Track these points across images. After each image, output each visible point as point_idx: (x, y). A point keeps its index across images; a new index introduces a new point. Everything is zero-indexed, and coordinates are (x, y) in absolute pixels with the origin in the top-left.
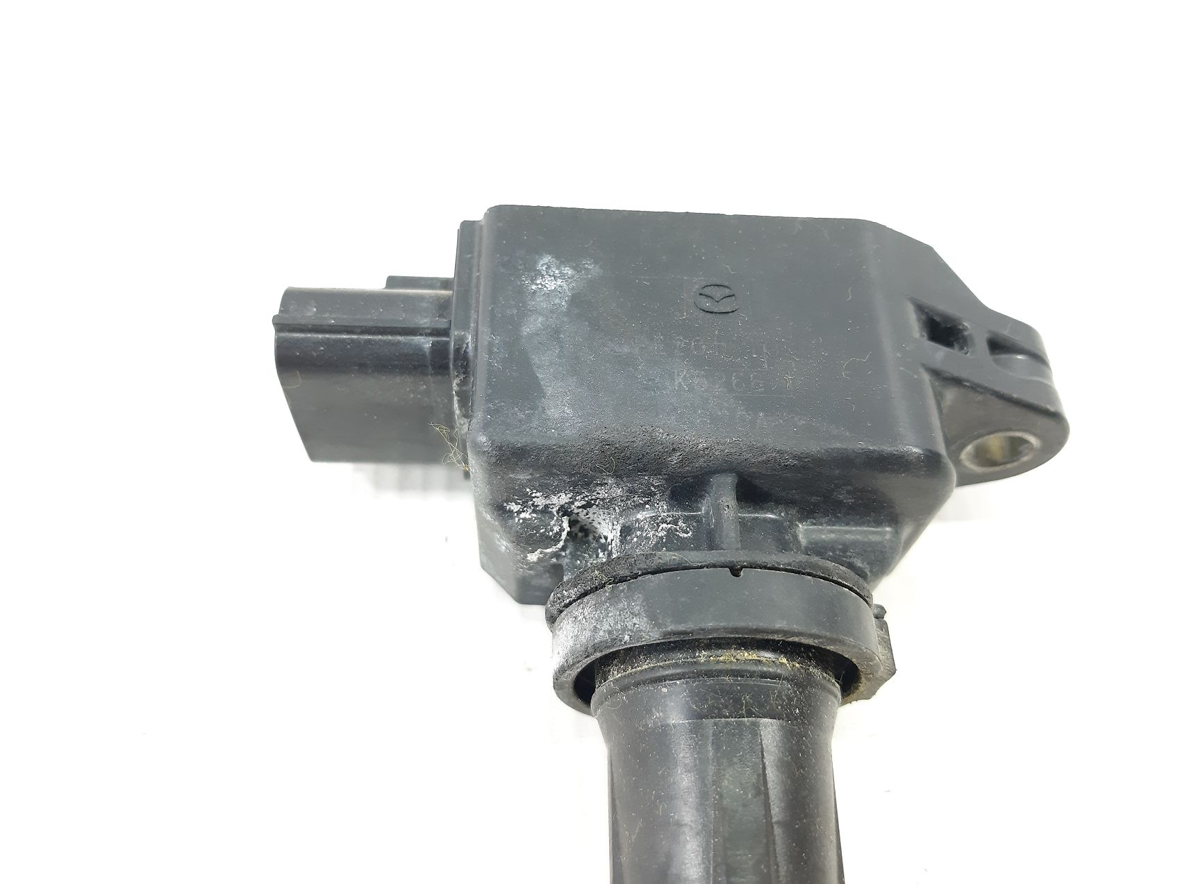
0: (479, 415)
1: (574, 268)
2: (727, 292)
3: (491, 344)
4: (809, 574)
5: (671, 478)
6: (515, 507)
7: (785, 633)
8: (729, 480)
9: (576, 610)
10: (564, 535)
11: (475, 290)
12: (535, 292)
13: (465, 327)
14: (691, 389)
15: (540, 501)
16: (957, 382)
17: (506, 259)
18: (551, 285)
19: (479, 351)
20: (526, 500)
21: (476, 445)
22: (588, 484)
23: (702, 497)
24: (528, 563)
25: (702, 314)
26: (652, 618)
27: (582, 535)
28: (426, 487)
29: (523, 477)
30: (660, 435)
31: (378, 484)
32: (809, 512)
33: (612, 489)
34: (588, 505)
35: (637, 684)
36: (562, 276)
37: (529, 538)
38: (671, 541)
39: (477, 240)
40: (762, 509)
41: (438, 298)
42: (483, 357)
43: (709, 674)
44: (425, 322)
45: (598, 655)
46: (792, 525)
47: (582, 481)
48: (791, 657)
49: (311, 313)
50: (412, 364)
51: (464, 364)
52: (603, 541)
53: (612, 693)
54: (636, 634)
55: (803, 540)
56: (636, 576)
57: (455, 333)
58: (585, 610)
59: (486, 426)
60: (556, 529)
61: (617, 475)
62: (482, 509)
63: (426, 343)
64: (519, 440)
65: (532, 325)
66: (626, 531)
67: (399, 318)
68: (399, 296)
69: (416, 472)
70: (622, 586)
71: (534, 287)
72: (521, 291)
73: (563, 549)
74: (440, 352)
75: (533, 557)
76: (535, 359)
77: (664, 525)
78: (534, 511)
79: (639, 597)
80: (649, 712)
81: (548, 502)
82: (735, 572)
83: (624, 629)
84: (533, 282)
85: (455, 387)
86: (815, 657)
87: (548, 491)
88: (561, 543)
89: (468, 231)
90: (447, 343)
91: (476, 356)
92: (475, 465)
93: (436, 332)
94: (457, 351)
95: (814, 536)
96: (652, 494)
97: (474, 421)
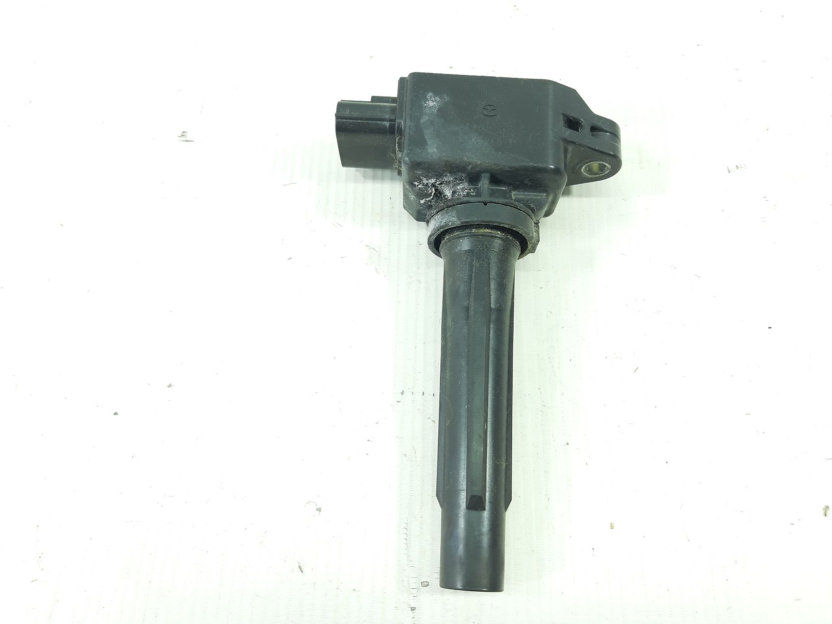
0: (406, 151)
1: (440, 98)
2: (494, 108)
3: (410, 126)
4: (509, 206)
5: (468, 174)
6: (417, 184)
7: (499, 223)
8: (488, 175)
9: (436, 217)
10: (433, 195)
11: (404, 105)
12: (426, 107)
13: (401, 118)
14: (477, 143)
15: (425, 182)
16: (573, 143)
17: (416, 94)
18: (431, 104)
19: (406, 128)
20: (420, 181)
21: (404, 161)
22: (441, 176)
23: (480, 181)
24: (421, 204)
25: (484, 116)
26: (459, 218)
27: (439, 194)
28: (383, 178)
29: (420, 172)
30: (465, 159)
31: (365, 177)
32: (516, 188)
33: (449, 178)
34: (441, 184)
35: (453, 239)
36: (435, 101)
37: (421, 195)
38: (468, 195)
39: (406, 85)
40: (500, 186)
41: (392, 107)
42: (407, 130)
43: (475, 236)
44: (387, 116)
45: (442, 230)
46: (510, 192)
47: (439, 175)
48: (502, 232)
49: (347, 113)
50: (382, 131)
51: (400, 132)
52: (446, 197)
53: (446, 243)
54: (453, 223)
55: (513, 197)
56: (454, 205)
57: (398, 121)
58: (438, 217)
59: (408, 155)
60: (430, 191)
61: (450, 172)
62: (405, 184)
63: (387, 124)
64: (419, 160)
65: (424, 119)
66: (454, 193)
67: (378, 115)
68: (378, 106)
69: (379, 172)
70: (450, 209)
71: (425, 105)
72: (421, 106)
73: (433, 199)
74: (392, 127)
75: (422, 202)
76: (425, 132)
77: (466, 191)
78: (423, 185)
79: (455, 212)
80: (457, 247)
81: (428, 182)
82: (485, 204)
83: (450, 221)
84: (425, 103)
85: (397, 140)
86: (510, 233)
87: (428, 178)
88: (432, 197)
89: (402, 81)
90: (395, 124)
91: (405, 130)
92: (404, 169)
93: (391, 120)
94: (398, 127)
95: (518, 196)
96: (463, 180)
97: (404, 153)
